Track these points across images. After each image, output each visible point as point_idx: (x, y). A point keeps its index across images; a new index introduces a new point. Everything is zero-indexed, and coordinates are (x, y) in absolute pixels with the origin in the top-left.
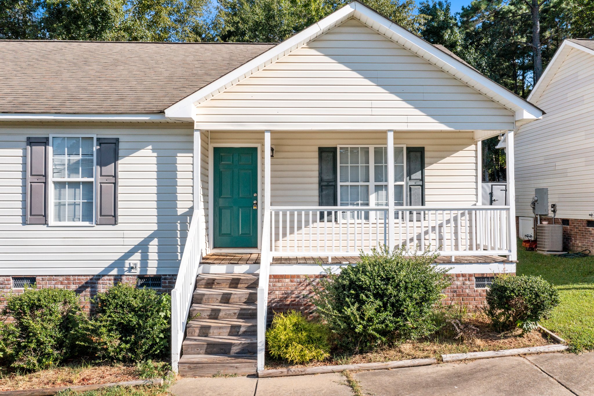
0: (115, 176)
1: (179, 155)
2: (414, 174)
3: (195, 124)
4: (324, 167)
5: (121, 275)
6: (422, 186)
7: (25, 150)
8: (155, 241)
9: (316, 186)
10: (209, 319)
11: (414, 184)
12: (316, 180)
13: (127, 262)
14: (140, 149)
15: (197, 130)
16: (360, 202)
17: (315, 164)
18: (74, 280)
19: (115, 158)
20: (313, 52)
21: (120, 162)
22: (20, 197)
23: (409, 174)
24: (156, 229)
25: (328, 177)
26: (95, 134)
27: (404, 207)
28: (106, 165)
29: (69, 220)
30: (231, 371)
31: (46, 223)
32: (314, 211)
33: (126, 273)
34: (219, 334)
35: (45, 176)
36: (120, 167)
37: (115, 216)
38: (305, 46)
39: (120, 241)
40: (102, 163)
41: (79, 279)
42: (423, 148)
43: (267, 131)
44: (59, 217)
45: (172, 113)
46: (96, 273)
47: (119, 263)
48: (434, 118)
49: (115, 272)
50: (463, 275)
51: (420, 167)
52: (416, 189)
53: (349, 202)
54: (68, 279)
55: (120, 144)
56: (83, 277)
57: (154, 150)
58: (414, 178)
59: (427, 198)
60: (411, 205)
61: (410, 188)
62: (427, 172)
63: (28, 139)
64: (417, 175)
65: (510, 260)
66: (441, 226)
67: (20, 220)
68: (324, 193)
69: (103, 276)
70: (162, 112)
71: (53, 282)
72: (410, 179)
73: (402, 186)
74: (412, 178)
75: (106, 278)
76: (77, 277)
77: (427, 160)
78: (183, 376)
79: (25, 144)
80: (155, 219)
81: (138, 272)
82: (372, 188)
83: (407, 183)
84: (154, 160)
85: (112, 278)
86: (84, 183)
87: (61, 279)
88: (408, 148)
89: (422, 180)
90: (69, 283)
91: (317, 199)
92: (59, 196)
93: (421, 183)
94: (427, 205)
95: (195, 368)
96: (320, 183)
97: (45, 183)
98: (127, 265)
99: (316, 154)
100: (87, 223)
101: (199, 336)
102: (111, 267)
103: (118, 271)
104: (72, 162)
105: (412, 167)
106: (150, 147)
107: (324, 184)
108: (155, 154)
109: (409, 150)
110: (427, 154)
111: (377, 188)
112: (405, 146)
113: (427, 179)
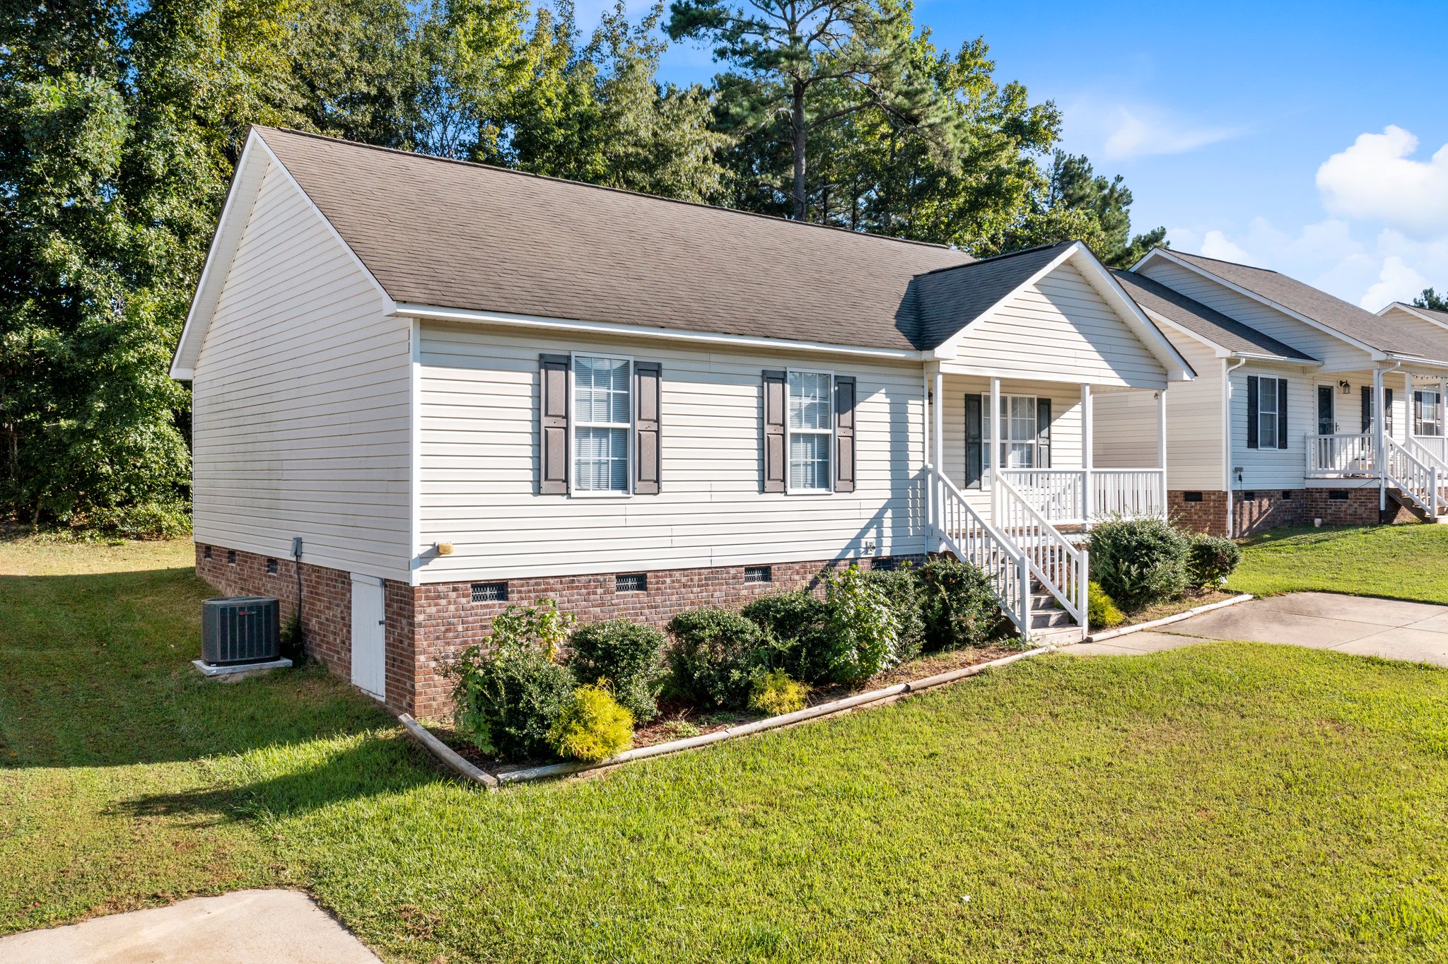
0: (853, 428)
1: (910, 402)
2: (1043, 431)
3: (942, 365)
4: (970, 419)
5: (857, 559)
6: (1049, 446)
7: (760, 387)
8: (889, 514)
9: (963, 444)
11: (1042, 442)
12: (962, 436)
13: (863, 541)
14: (874, 393)
17: (963, 416)
18: (810, 567)
19: (853, 403)
21: (857, 408)
22: (754, 454)
23: (1039, 431)
24: (890, 497)
25: (974, 432)
26: (833, 370)
29: (805, 487)
33: (862, 556)
35: (784, 425)
36: (858, 416)
37: (853, 481)
39: (856, 514)
40: (840, 410)
41: (815, 567)
42: (1050, 400)
44: (796, 484)
46: (833, 557)
47: (855, 543)
49: (851, 555)
51: (1048, 422)
52: (1043, 448)
54: (804, 567)
55: (857, 385)
56: (819, 564)
57: (887, 394)
58: (1043, 436)
59: (1053, 460)
60: (1038, 467)
61: (1040, 448)
62: (1053, 429)
64: (1045, 432)
67: (754, 486)
68: (971, 452)
69: (840, 560)
71: (790, 572)
72: (1039, 437)
73: (1032, 445)
74: (1041, 436)
75: (842, 562)
76: (812, 564)
77: (1053, 415)
79: (760, 379)
80: (888, 485)
81: (872, 554)
82: (1010, 446)
83: (1038, 442)
84: (887, 408)
85: (848, 562)
86: (819, 436)
87: (797, 567)
88: (1038, 399)
89: (1049, 438)
90: (805, 573)
91: (964, 460)
92: (796, 454)
93: (1048, 442)
94: (1054, 468)
96: (966, 440)
98: (863, 545)
99: (962, 403)
100: (823, 491)
102: (847, 549)
103: (855, 553)
105: (1042, 423)
106: (883, 391)
107: (971, 440)
108: (888, 400)
109: (1039, 402)
110: (1053, 408)
111: (1014, 447)
112: (1036, 397)
113: (1052, 438)
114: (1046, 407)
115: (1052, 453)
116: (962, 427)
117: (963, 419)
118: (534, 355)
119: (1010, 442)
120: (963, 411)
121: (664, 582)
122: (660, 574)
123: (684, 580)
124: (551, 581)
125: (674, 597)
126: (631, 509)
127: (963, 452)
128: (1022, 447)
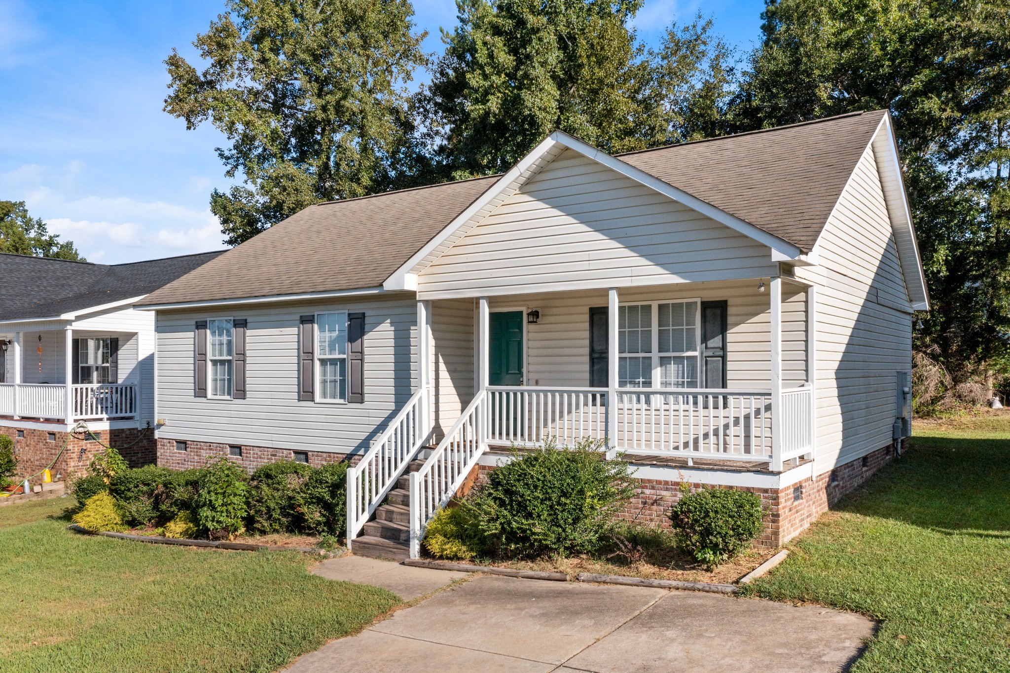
0: (362, 353)
1: (409, 328)
2: (712, 341)
3: (418, 294)
4: (596, 333)
6: (724, 358)
7: (299, 328)
9: (587, 359)
10: (402, 505)
11: (711, 354)
12: (587, 351)
13: (371, 443)
14: (381, 323)
15: (420, 301)
16: (641, 380)
17: (586, 330)
18: (334, 458)
19: (362, 333)
20: (526, 198)
21: (365, 337)
22: (295, 374)
23: (704, 340)
24: (394, 408)
25: (600, 346)
26: (347, 309)
27: (698, 390)
28: (354, 341)
29: (330, 398)
30: (390, 556)
31: (313, 400)
32: (585, 393)
34: (401, 521)
35: (312, 353)
36: (366, 343)
37: (362, 394)
38: (517, 192)
39: (367, 420)
40: (352, 339)
41: (337, 457)
42: (726, 302)
43: (483, 298)
44: (324, 395)
45: (390, 285)
46: (349, 452)
47: (365, 443)
48: (664, 268)
49: (361, 452)
51: (719, 330)
52: (713, 361)
53: (628, 380)
54: (329, 456)
55: (366, 319)
56: (340, 455)
57: (392, 324)
58: (712, 346)
59: (730, 375)
60: (706, 387)
61: (706, 361)
62: (730, 336)
63: (301, 317)
64: (716, 342)
65: (771, 469)
66: (747, 417)
67: (296, 396)
68: (596, 367)
69: (355, 455)
70: (381, 285)
71: (320, 458)
72: (706, 348)
73: (695, 357)
74: (708, 346)
76: (336, 455)
77: (730, 319)
78: (355, 554)
79: (299, 322)
80: (393, 399)
82: (655, 360)
83: (702, 354)
84: (392, 335)
86: (339, 359)
87: (325, 455)
88: (703, 303)
89: (724, 348)
91: (587, 376)
92: (324, 373)
93: (721, 353)
95: (364, 548)
96: (591, 355)
97: (312, 360)
99: (587, 317)
100: (342, 401)
101: (386, 520)
102: (360, 447)
103: (366, 450)
104: (333, 338)
105: (709, 330)
106: (389, 321)
107: (596, 355)
108: (393, 328)
109: (706, 306)
110: (731, 310)
111: (664, 361)
112: (699, 301)
113: (730, 347)
114: (718, 311)
115: (730, 366)
116: (587, 342)
117: (587, 334)
118: (193, 322)
119: (655, 355)
120: (587, 325)
121: (250, 453)
122: (248, 448)
123: (259, 453)
124: (202, 444)
125: (255, 463)
126: (233, 407)
127: (587, 367)
128: (679, 360)
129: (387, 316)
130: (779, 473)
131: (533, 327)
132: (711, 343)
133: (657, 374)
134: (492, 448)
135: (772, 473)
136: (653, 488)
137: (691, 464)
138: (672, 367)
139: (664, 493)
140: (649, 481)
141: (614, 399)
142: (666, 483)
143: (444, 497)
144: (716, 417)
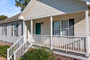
0: (18, 29)
6: (73, 29)
15: (23, 21)
23: (70, 26)
27: (69, 36)
28: (17, 27)
31: (13, 36)
42: (74, 19)
48: (61, 11)
50: (70, 57)
51: (73, 24)
61: (70, 30)
62: (75, 25)
64: (72, 26)
67: (11, 35)
77: (75, 22)
79: (12, 25)
88: (69, 20)
89: (73, 28)
92: (14, 32)
97: (13, 30)
104: (15, 27)
109: (70, 20)
110: (75, 21)
111: (62, 30)
112: (69, 19)
113: (75, 27)
114: (72, 21)
115: (75, 31)
118: (2, 25)
119: (61, 29)
124: (3, 41)
128: (65, 30)
129: (20, 24)
130: (88, 57)
131: (42, 25)
132: (71, 27)
133: (61, 32)
134: (33, 45)
135: (86, 57)
136: (59, 56)
137: (67, 52)
138: (64, 31)
139: (61, 58)
140: (58, 55)
141: (52, 38)
142: (62, 55)
143: (22, 55)
144: (72, 41)
